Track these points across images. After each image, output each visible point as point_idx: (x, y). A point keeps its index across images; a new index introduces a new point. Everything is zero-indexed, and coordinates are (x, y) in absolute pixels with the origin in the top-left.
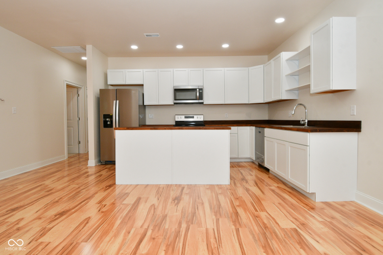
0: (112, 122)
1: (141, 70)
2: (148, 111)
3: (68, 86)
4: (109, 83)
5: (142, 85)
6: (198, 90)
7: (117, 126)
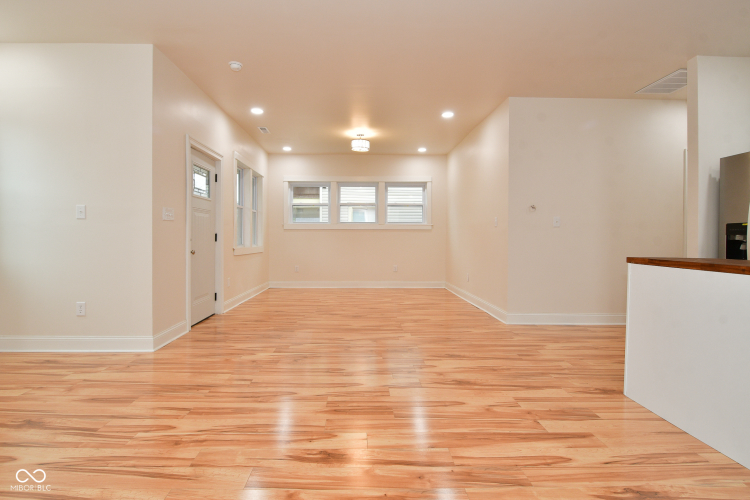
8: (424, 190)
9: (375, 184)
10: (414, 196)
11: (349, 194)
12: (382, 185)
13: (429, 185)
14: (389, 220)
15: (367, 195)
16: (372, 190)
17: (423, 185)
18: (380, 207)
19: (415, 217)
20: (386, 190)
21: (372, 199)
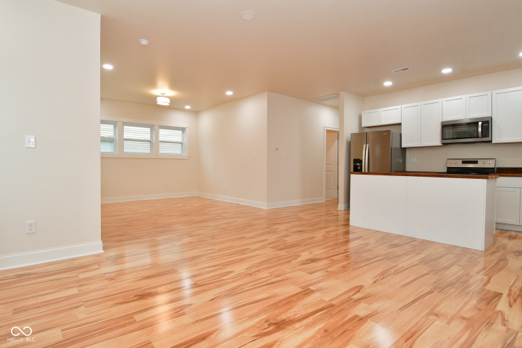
0: (361, 166)
1: (399, 107)
2: (408, 153)
3: (328, 131)
4: (364, 125)
5: (400, 124)
6: (480, 123)
7: (366, 171)
8: (183, 133)
9: (151, 127)
10: (177, 136)
11: (130, 132)
12: (156, 127)
13: (187, 130)
14: (161, 152)
15: (144, 133)
16: (148, 130)
17: (183, 130)
18: (154, 143)
19: (176, 150)
20: (159, 131)
21: (148, 137)
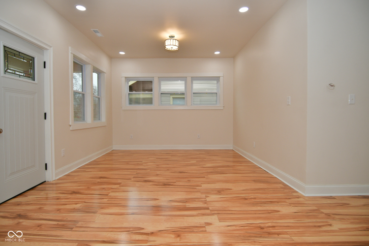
8: (218, 83)
9: (184, 79)
12: (189, 80)
13: (221, 79)
16: (182, 83)
17: (217, 79)
20: (192, 83)
